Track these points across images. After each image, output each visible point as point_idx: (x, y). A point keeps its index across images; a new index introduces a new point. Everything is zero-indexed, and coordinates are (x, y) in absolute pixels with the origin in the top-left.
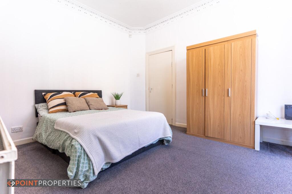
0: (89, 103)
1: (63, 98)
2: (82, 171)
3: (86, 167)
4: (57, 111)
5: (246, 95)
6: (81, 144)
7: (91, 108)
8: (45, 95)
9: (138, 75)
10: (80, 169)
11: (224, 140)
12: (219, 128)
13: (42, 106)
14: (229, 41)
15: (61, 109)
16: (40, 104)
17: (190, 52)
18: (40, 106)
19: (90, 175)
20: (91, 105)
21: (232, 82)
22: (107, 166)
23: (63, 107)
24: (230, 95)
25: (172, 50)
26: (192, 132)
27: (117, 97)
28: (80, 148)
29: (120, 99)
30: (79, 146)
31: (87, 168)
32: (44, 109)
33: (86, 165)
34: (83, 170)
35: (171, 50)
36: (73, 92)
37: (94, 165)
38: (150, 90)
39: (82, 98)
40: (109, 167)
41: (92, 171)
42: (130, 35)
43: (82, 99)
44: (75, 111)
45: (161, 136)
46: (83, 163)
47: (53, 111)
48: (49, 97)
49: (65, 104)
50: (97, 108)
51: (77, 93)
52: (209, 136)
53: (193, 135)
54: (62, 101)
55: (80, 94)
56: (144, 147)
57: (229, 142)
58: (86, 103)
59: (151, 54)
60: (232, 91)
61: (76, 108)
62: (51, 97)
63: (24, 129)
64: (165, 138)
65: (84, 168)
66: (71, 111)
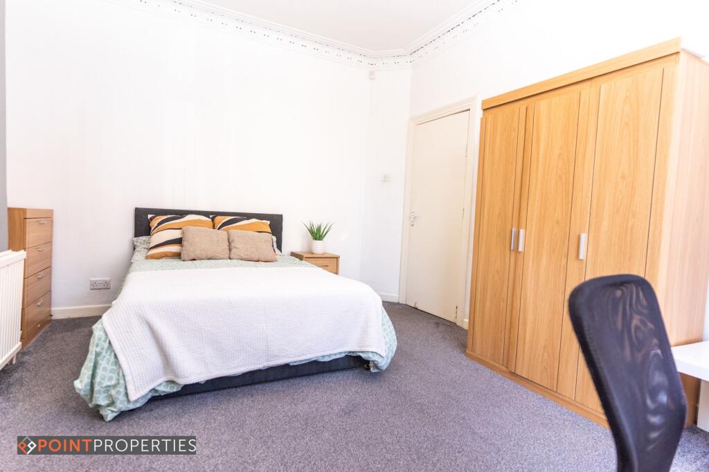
0: (232, 244)
1: (181, 229)
2: (100, 383)
3: (111, 378)
4: (163, 255)
5: (630, 259)
6: (107, 331)
7: (232, 256)
8: (151, 219)
9: (385, 179)
10: (98, 379)
11: (557, 394)
12: (546, 355)
13: (144, 241)
14: (595, 80)
15: (171, 252)
16: (141, 238)
17: (490, 117)
18: (140, 241)
19: (116, 396)
20: (235, 247)
21: (593, 215)
22: (171, 387)
23: (174, 248)
24: (582, 256)
25: (469, 110)
26: (478, 350)
27: (317, 234)
28: (103, 338)
29: (324, 239)
30: (102, 333)
31: (113, 382)
32: (145, 248)
33: (111, 374)
34: (102, 384)
35: (466, 108)
36: (211, 216)
37: (128, 378)
38: (413, 220)
39: (224, 230)
40: (175, 390)
41: (122, 390)
42: (372, 73)
43: (222, 233)
44: (194, 260)
45: (351, 346)
46: (105, 369)
47: (156, 254)
48: (156, 225)
49: (179, 241)
50: (246, 257)
51: (218, 218)
52: (518, 372)
53: (481, 362)
54: (176, 234)
55: (223, 221)
56: (287, 366)
57: (570, 404)
58: (229, 241)
59: (421, 122)
60: (591, 242)
61: (198, 253)
62: (159, 224)
63: (112, 286)
64: (362, 352)
65: (106, 380)
66: (186, 258)
